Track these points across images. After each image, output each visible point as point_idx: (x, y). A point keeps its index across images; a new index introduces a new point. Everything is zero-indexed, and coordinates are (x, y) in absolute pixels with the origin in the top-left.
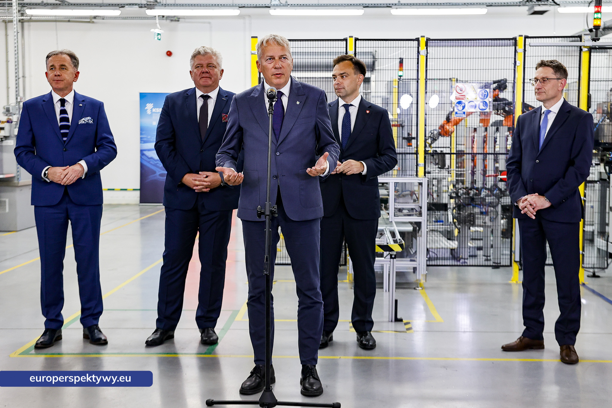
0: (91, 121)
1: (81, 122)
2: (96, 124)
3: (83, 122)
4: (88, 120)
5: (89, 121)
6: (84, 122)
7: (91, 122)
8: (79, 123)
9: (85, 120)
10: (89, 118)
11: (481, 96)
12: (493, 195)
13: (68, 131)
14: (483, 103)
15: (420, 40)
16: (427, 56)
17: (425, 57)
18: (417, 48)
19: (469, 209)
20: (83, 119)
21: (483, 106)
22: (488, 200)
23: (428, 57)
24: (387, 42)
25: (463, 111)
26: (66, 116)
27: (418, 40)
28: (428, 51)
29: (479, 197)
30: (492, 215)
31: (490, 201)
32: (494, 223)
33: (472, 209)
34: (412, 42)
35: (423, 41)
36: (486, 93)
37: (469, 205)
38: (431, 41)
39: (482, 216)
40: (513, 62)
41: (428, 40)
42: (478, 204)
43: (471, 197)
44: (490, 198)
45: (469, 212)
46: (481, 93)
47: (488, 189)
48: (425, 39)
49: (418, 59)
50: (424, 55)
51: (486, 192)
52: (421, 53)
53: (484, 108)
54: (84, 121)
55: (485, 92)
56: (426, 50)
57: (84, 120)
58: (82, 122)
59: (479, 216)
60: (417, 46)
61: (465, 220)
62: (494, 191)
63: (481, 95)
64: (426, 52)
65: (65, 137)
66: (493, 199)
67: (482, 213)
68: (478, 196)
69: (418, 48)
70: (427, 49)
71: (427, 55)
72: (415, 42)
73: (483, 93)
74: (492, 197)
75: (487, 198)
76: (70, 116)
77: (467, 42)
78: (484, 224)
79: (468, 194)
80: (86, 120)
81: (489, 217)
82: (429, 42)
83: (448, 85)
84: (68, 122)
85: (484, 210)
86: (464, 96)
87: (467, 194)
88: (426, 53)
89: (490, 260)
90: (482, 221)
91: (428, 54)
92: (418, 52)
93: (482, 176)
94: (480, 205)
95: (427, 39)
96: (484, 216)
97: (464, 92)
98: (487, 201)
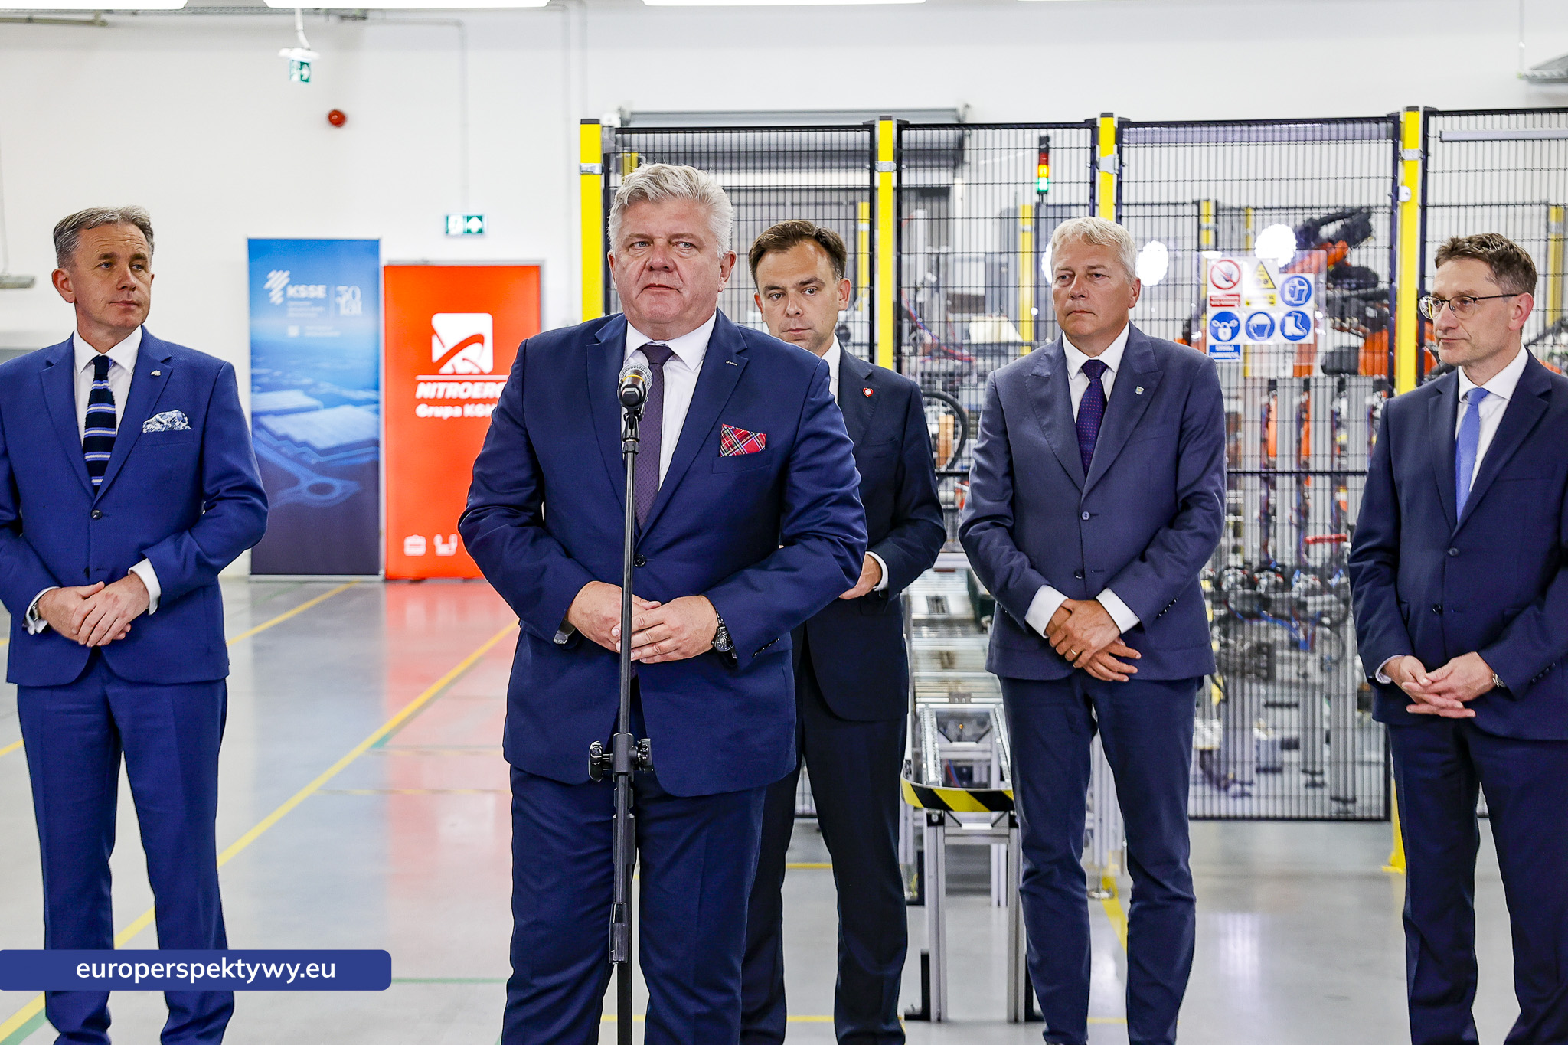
0: (184, 421)
1: (149, 426)
2: (199, 432)
3: (158, 424)
4: (173, 421)
5: (177, 423)
6: (158, 427)
7: (183, 425)
8: (145, 431)
9: (161, 420)
10: (176, 414)
11: (1288, 297)
12: (1331, 590)
13: (109, 456)
14: (1296, 317)
15: (1098, 125)
16: (1120, 175)
17: (1115, 176)
18: (1089, 150)
19: (1255, 632)
20: (157, 416)
21: (1296, 326)
22: (1314, 604)
23: (1125, 178)
24: (997, 131)
25: (1234, 342)
26: (106, 408)
27: (1091, 125)
28: (1125, 160)
29: (1287, 595)
30: (1326, 650)
31: (1319, 608)
32: (1334, 674)
33: (1263, 632)
34: (1074, 131)
35: (1107, 129)
36: (1305, 288)
37: (1253, 616)
38: (1132, 129)
39: (1294, 654)
40: (1389, 190)
41: (1124, 124)
42: (1282, 617)
43: (1260, 595)
44: (1319, 599)
45: (1255, 638)
46: (1287, 287)
47: (1314, 570)
48: (1113, 123)
49: (1093, 183)
50: (1112, 171)
51: (1307, 581)
52: (1102, 166)
53: (1298, 332)
54: (161, 423)
55: (1301, 284)
56: (1117, 156)
57: (158, 421)
58: (153, 425)
59: (1286, 653)
60: (1089, 145)
61: (1243, 664)
62: (1330, 577)
63: (1290, 292)
64: (1117, 161)
65: (100, 473)
66: (1331, 603)
67: (1294, 645)
68: (1283, 591)
69: (1093, 149)
70: (1120, 151)
71: (1120, 171)
72: (1082, 131)
73: (1295, 287)
74: (1327, 598)
75: (1310, 600)
76: (119, 410)
77: (1245, 128)
78: (1301, 680)
79: (1253, 583)
80: (168, 420)
81: (1318, 657)
82: (1125, 130)
83: (1187, 262)
84: (112, 425)
85: (1302, 637)
86: (1237, 298)
87: (1246, 585)
88: (1117, 167)
89: (1322, 785)
90: (1294, 668)
91: (1125, 170)
92: (1094, 164)
93: (1294, 529)
94: (1289, 619)
95: (1119, 123)
96: (1302, 655)
97: (1235, 284)
98: (1310, 609)
